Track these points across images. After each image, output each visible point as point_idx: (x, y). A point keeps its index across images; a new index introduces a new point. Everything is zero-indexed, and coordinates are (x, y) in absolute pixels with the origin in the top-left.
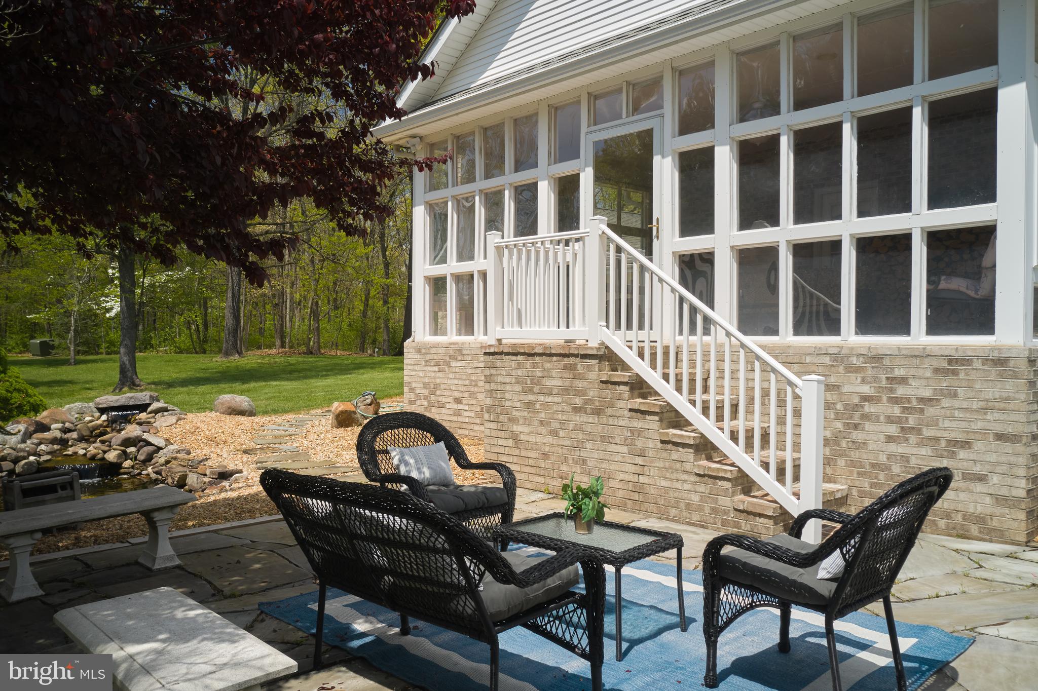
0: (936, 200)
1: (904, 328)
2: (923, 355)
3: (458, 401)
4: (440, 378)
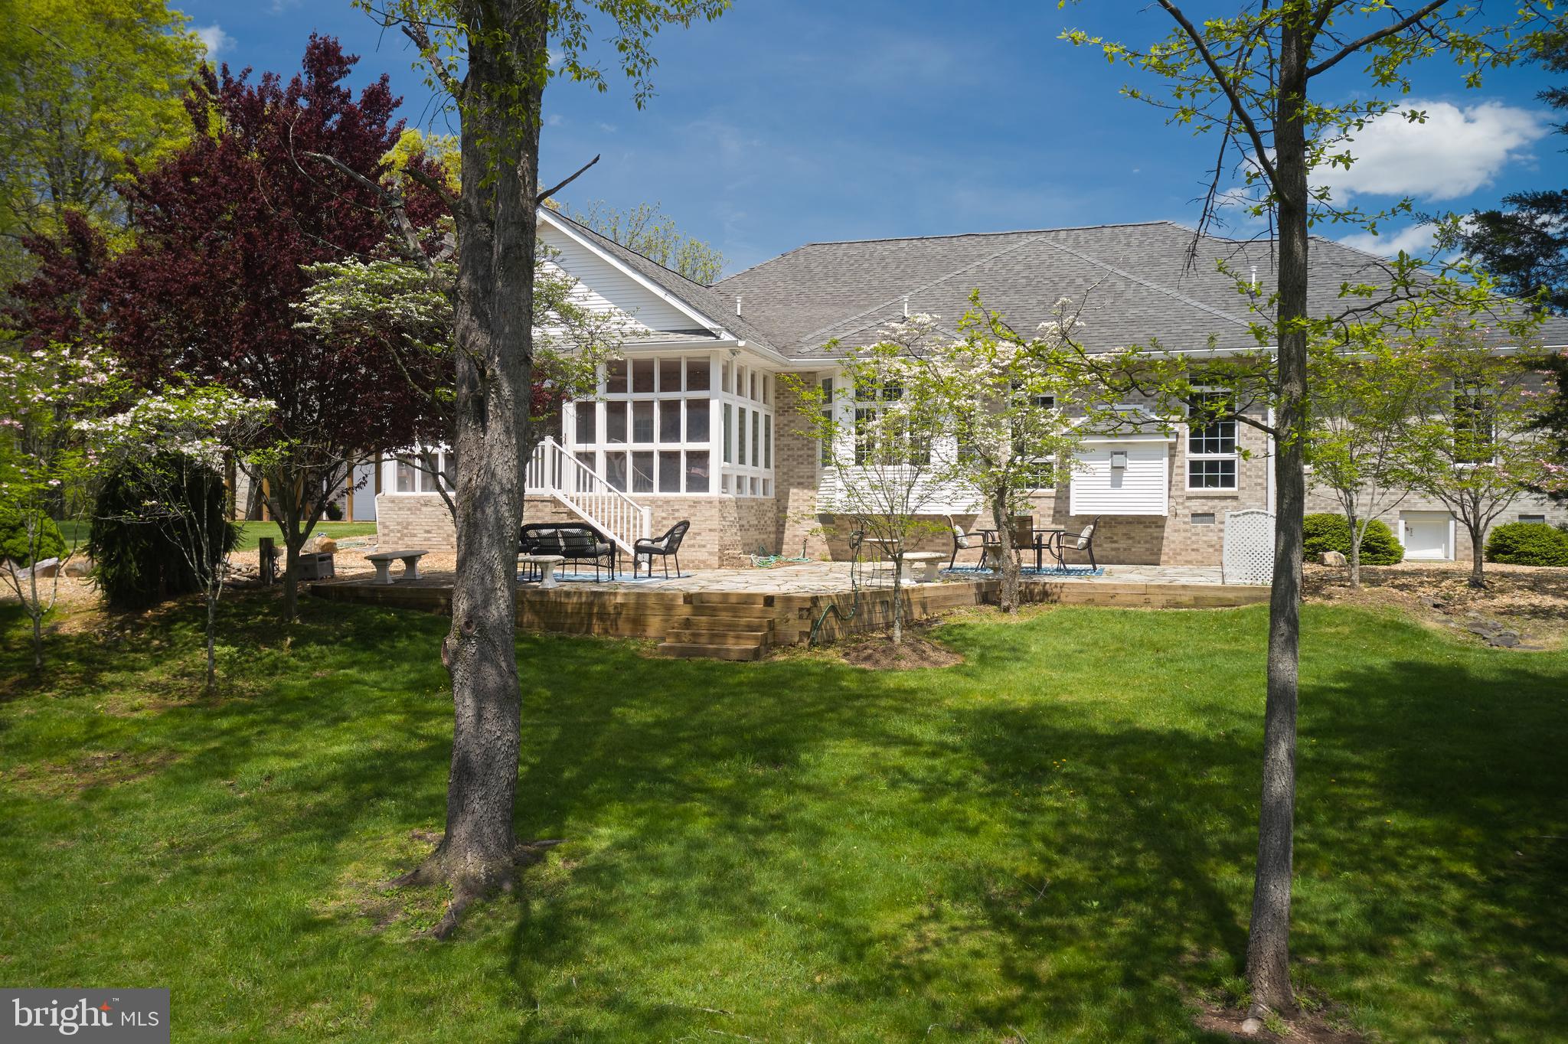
0: (690, 439)
1: (678, 489)
2: (685, 500)
3: (428, 532)
4: (412, 518)
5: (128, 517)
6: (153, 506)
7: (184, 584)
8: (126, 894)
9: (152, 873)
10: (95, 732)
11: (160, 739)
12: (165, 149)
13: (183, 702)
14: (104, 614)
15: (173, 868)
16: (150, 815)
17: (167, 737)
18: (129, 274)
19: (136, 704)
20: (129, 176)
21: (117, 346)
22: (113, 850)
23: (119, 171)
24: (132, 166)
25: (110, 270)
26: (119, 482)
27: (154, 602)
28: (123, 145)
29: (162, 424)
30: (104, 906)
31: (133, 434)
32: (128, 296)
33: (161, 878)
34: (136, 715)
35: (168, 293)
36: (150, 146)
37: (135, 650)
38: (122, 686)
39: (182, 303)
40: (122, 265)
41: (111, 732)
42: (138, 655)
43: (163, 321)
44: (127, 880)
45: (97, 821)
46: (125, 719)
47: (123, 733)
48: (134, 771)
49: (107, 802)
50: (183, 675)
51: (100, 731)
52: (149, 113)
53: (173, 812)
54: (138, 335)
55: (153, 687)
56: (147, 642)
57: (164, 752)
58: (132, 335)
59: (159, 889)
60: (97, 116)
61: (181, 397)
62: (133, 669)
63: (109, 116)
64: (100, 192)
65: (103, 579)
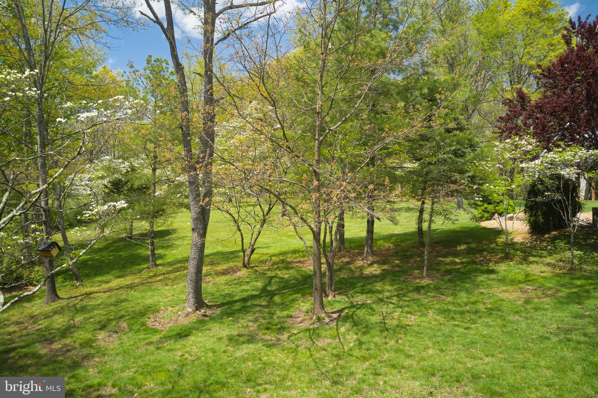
5: (539, 199)
6: (548, 195)
7: (561, 225)
8: (541, 343)
9: (551, 336)
10: (528, 279)
11: (552, 285)
12: (551, 57)
13: (561, 272)
14: (530, 235)
15: (559, 337)
16: (549, 314)
17: (555, 284)
18: (540, 107)
19: (542, 270)
20: (538, 70)
21: (534, 135)
22: (536, 324)
23: (534, 69)
24: (539, 66)
25: (532, 106)
26: (536, 185)
27: (548, 232)
28: (535, 59)
29: (552, 163)
30: (533, 345)
31: (542, 167)
32: (538, 116)
33: (555, 339)
34: (542, 274)
35: (555, 112)
36: (545, 57)
37: (541, 250)
38: (537, 263)
39: (560, 115)
40: (537, 104)
41: (533, 280)
42: (543, 252)
43: (552, 123)
44: (541, 337)
45: (529, 312)
46: (539, 276)
47: (538, 281)
48: (543, 296)
49: (533, 306)
50: (561, 261)
51: (529, 279)
52: (545, 44)
53: (559, 314)
54: (543, 129)
55: (549, 264)
56: (546, 247)
57: (554, 290)
58: (541, 130)
59: (554, 344)
60: (526, 51)
61: (560, 152)
62: (541, 257)
63: (531, 49)
64: (527, 79)
65: (529, 222)
